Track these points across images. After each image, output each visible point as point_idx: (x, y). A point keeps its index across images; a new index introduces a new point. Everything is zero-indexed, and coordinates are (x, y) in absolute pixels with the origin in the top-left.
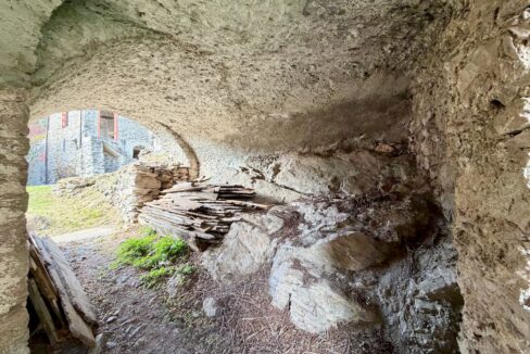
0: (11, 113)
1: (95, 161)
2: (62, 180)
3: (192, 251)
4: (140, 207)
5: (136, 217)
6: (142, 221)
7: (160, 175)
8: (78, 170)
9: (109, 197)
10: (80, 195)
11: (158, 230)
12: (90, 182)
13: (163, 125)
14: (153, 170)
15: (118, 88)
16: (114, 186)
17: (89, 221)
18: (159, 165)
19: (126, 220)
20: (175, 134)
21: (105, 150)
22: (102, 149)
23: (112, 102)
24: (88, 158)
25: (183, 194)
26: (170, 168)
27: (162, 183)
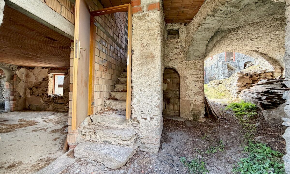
0: (202, 64)
1: (224, 73)
2: (211, 82)
3: (260, 109)
4: (240, 92)
5: (238, 96)
6: (240, 97)
7: (252, 77)
8: (217, 77)
9: (228, 88)
10: (217, 87)
11: (246, 101)
12: (221, 82)
13: (253, 51)
14: (247, 74)
15: (227, 44)
16: (230, 83)
17: (220, 97)
18: (251, 72)
19: (234, 97)
20: (261, 54)
21: (229, 67)
22: (227, 67)
23: (226, 49)
24: (221, 72)
25: (263, 86)
26: (259, 72)
27: (253, 81)
